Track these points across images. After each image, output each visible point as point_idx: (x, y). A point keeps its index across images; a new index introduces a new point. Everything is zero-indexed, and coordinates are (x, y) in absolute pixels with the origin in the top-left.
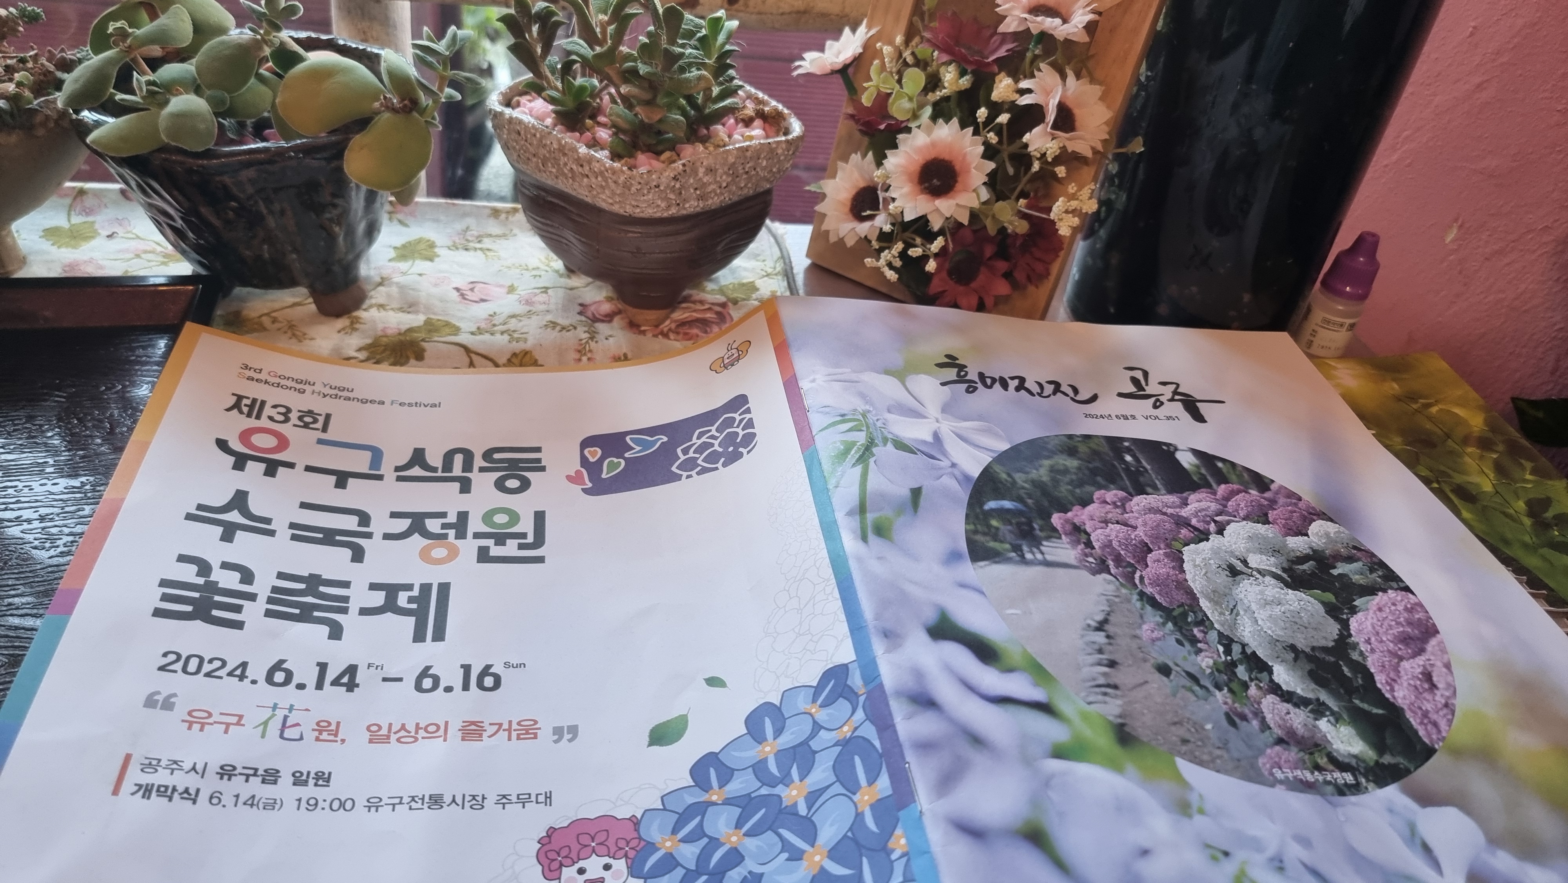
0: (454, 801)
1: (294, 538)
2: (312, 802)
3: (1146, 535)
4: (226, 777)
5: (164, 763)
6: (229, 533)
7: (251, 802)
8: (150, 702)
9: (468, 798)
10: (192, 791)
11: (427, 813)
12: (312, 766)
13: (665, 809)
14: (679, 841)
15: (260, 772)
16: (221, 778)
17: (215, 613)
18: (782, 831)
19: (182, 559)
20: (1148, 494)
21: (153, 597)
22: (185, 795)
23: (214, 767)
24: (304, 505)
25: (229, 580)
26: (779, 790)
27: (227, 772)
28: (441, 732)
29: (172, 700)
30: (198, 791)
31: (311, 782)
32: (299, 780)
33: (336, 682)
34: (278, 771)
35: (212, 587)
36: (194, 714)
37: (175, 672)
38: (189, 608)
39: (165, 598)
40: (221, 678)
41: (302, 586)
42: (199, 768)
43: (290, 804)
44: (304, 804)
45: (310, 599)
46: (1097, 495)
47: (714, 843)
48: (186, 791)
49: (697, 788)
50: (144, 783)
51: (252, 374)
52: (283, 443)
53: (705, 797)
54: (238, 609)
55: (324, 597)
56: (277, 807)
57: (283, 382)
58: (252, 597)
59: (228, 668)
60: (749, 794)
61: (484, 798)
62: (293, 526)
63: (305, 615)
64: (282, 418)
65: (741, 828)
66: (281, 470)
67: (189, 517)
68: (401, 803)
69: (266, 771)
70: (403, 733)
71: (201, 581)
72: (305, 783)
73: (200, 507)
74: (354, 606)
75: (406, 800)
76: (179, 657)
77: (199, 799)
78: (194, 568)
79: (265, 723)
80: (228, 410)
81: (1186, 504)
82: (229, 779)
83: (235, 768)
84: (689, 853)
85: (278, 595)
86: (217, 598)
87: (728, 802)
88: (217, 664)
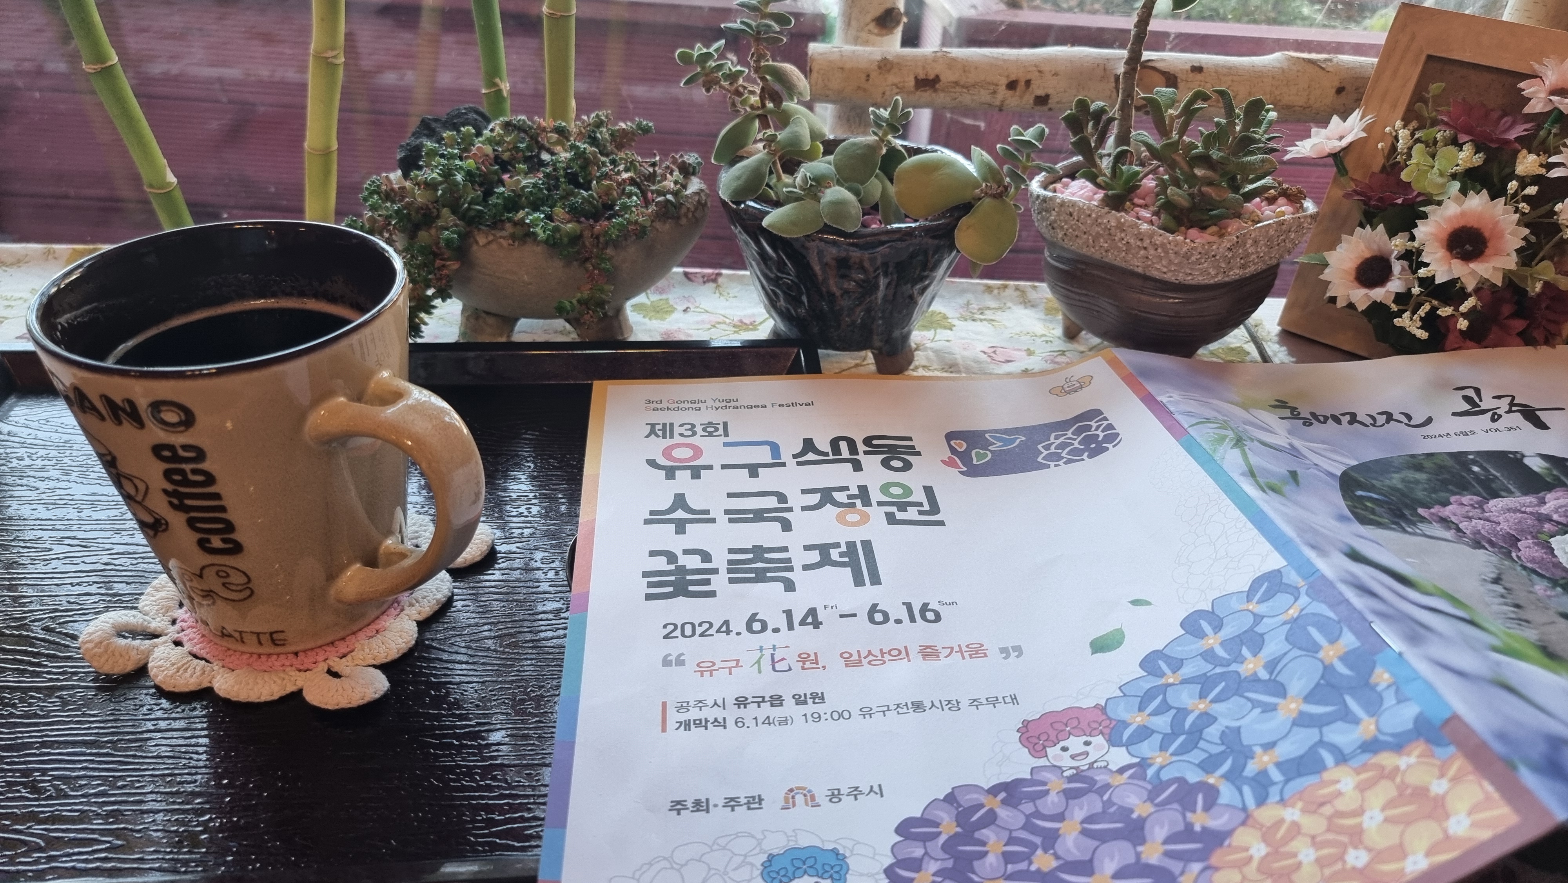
0: (933, 705)
1: (731, 521)
2: (816, 715)
3: (1511, 529)
4: (742, 706)
5: (692, 704)
6: (680, 527)
7: (768, 721)
8: (666, 662)
9: (944, 703)
10: (721, 720)
11: (912, 715)
12: (806, 688)
13: (1125, 695)
14: (1149, 715)
15: (767, 699)
16: (739, 707)
17: (691, 588)
18: (1247, 694)
19: (652, 554)
20: (1503, 497)
21: (642, 586)
22: (716, 724)
23: (730, 701)
24: (730, 495)
25: (693, 562)
26: (1234, 667)
27: (741, 702)
28: (903, 655)
29: (682, 658)
30: (724, 719)
31: (810, 701)
32: (800, 700)
33: (803, 623)
34: (781, 697)
35: (682, 570)
36: (701, 665)
37: (677, 637)
38: (671, 589)
39: (650, 585)
40: (712, 635)
41: (751, 556)
42: (720, 702)
43: (799, 720)
44: (810, 718)
45: (760, 565)
46: (1453, 499)
47: (1183, 713)
48: (716, 720)
49: (1150, 677)
50: (683, 720)
51: (655, 405)
52: (698, 452)
53: (1162, 681)
54: (708, 582)
55: (770, 561)
56: (789, 722)
57: (681, 405)
58: (715, 571)
59: (715, 627)
60: (1205, 674)
61: (958, 703)
62: (727, 512)
63: (760, 577)
64: (690, 433)
65: (1206, 697)
66: (703, 472)
67: (647, 522)
68: (888, 710)
69: (771, 697)
70: (871, 658)
71: (672, 567)
72: (805, 702)
73: (652, 513)
74: (797, 564)
75: (892, 707)
76: (676, 626)
77: (727, 724)
78: (664, 559)
79: (758, 662)
80: (647, 437)
81: (1543, 502)
82: (745, 707)
83: (747, 699)
84: (1162, 723)
85: (733, 566)
86: (689, 577)
87: (1184, 682)
88: (706, 626)
